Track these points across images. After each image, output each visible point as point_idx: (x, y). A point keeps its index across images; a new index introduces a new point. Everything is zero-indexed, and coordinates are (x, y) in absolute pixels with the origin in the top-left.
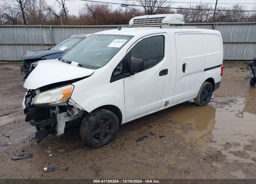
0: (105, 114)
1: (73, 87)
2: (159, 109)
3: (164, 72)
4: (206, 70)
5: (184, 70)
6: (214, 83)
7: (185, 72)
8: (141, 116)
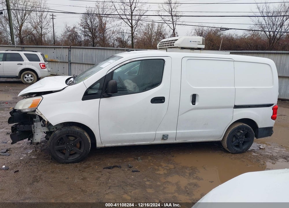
0: (71, 131)
1: (42, 98)
2: (153, 141)
3: (159, 100)
4: (236, 107)
5: (194, 102)
6: (258, 127)
7: (195, 104)
8: (125, 144)
